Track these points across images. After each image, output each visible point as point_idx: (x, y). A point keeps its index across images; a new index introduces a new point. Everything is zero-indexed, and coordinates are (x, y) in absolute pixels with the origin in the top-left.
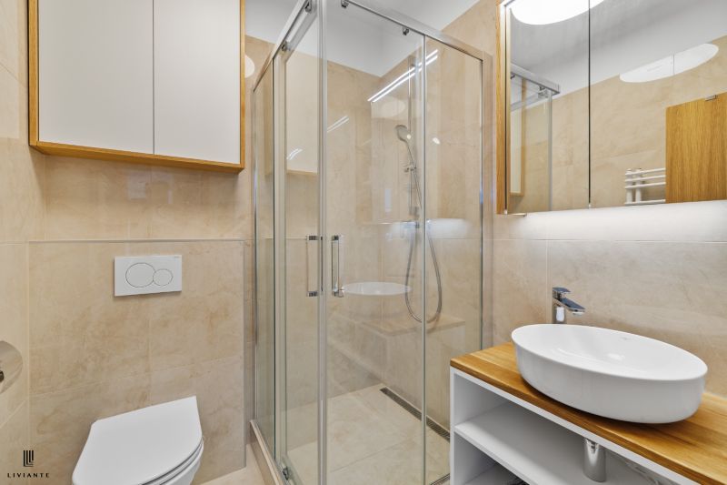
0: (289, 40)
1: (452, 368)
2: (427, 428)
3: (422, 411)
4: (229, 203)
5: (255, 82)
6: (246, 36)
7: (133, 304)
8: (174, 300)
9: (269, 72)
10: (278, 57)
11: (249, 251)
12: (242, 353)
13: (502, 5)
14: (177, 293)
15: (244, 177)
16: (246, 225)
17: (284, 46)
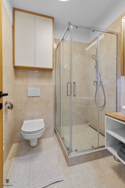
0: (64, 38)
1: (105, 116)
2: (99, 134)
3: (98, 130)
4: (50, 77)
5: (56, 49)
6: (54, 39)
7: (31, 98)
8: (39, 98)
9: (59, 46)
10: (61, 42)
11: (55, 88)
12: (53, 111)
13: (123, 19)
14: (39, 96)
15: (54, 71)
16: (54, 82)
17: (63, 39)
